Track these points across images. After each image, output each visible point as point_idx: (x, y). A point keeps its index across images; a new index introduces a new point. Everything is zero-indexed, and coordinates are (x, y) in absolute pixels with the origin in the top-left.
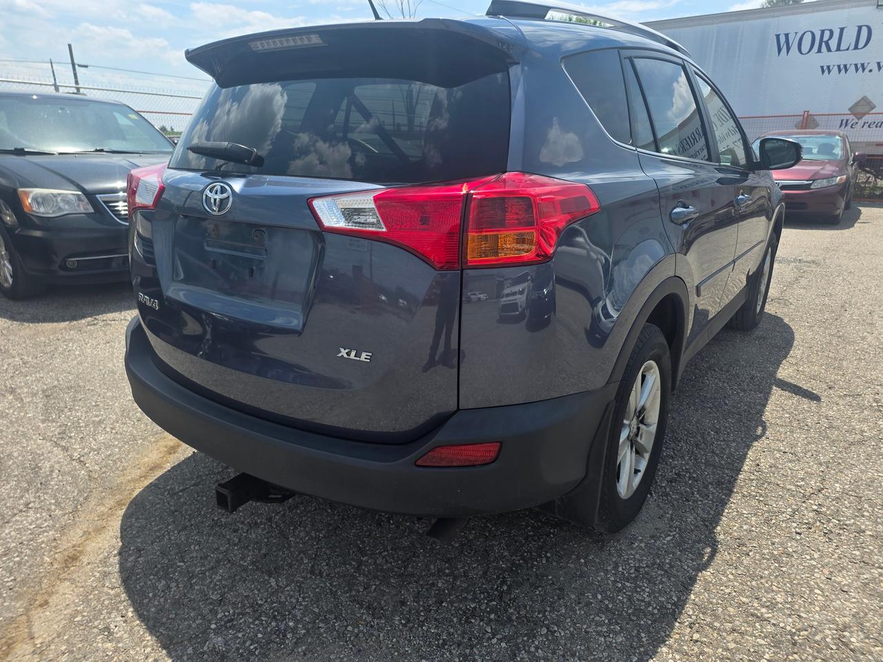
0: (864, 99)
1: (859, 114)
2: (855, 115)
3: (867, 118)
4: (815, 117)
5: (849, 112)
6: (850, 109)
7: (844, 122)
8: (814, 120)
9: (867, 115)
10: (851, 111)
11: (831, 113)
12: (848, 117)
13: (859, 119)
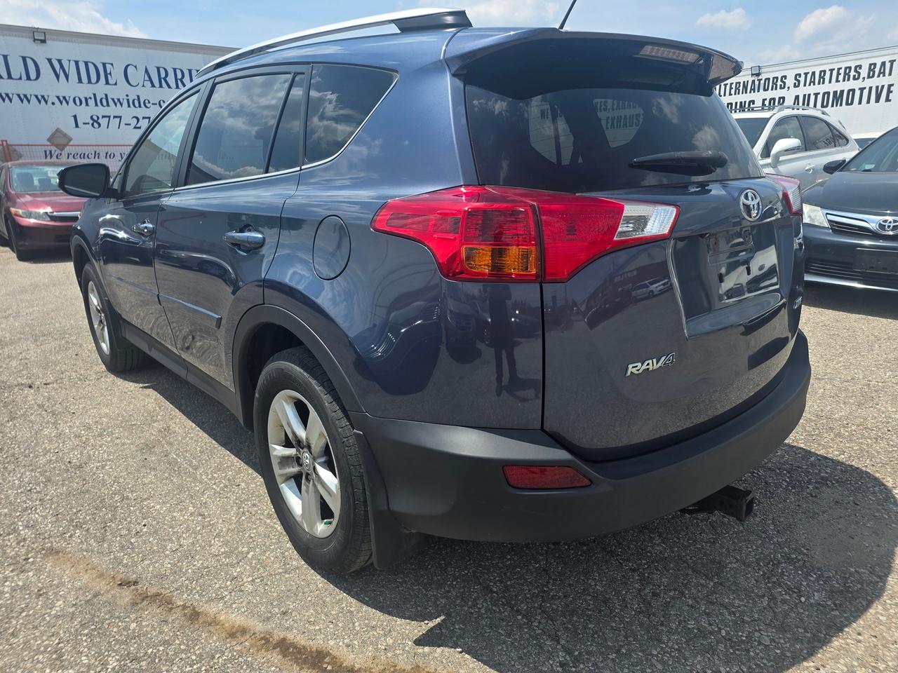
0: (58, 130)
1: (60, 145)
2: (56, 146)
3: (68, 149)
4: (17, 147)
5: (49, 143)
6: (48, 140)
7: (48, 153)
8: (15, 150)
9: (67, 147)
10: (50, 142)
11: (31, 143)
12: (50, 148)
13: (62, 150)
